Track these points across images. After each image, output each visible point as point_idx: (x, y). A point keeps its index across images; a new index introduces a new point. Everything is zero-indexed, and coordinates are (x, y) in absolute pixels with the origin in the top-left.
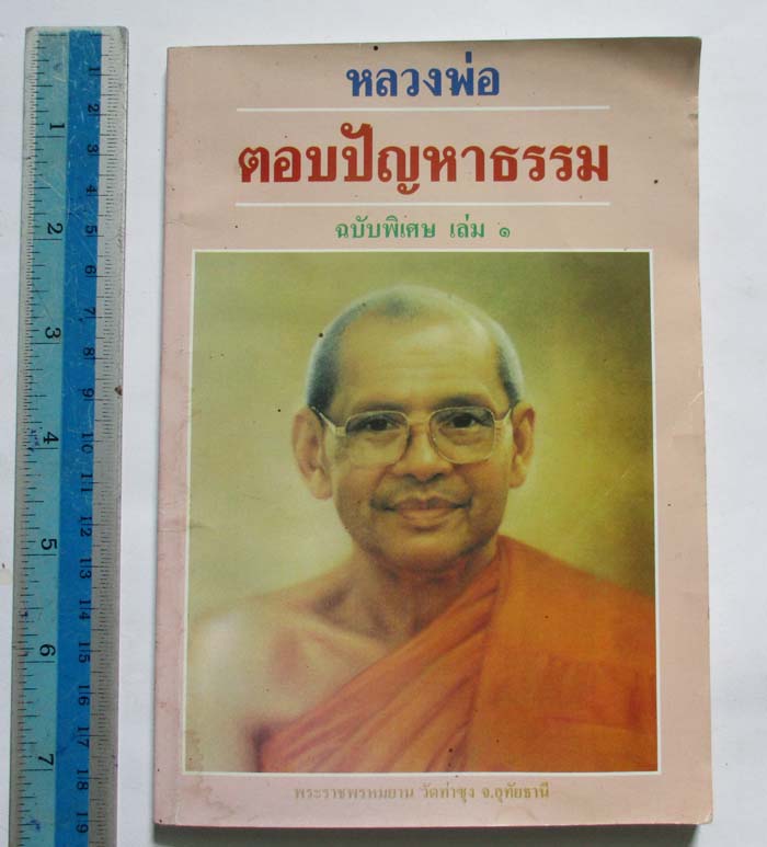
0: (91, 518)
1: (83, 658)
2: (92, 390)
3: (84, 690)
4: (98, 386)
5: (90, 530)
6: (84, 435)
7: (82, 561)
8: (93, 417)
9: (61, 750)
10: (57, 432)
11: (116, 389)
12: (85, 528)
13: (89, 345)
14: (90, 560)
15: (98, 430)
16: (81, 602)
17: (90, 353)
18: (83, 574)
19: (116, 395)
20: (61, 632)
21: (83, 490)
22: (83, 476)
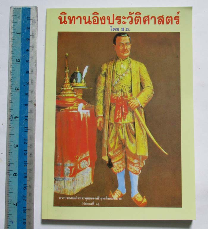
0: (27, 139)
1: (25, 177)
2: (28, 104)
3: (25, 186)
4: (29, 104)
5: (27, 142)
6: (25, 117)
7: (25, 150)
8: (28, 111)
9: (19, 202)
10: (18, 116)
11: (34, 104)
12: (26, 142)
13: (27, 92)
14: (27, 150)
15: (29, 115)
16: (24, 162)
17: (27, 94)
18: (25, 154)
19: (34, 106)
20: (19, 170)
21: (25, 131)
22: (25, 128)
